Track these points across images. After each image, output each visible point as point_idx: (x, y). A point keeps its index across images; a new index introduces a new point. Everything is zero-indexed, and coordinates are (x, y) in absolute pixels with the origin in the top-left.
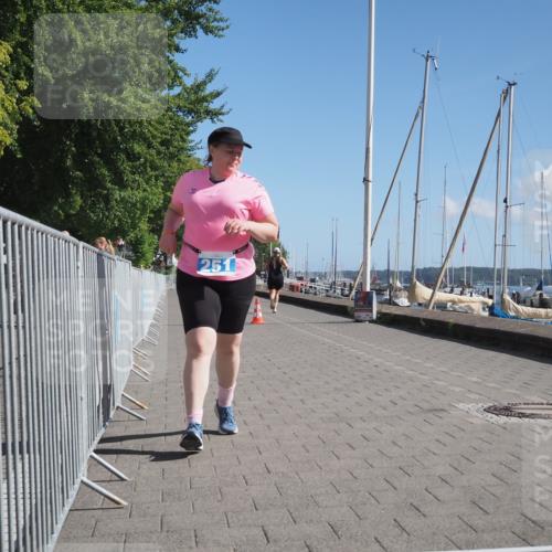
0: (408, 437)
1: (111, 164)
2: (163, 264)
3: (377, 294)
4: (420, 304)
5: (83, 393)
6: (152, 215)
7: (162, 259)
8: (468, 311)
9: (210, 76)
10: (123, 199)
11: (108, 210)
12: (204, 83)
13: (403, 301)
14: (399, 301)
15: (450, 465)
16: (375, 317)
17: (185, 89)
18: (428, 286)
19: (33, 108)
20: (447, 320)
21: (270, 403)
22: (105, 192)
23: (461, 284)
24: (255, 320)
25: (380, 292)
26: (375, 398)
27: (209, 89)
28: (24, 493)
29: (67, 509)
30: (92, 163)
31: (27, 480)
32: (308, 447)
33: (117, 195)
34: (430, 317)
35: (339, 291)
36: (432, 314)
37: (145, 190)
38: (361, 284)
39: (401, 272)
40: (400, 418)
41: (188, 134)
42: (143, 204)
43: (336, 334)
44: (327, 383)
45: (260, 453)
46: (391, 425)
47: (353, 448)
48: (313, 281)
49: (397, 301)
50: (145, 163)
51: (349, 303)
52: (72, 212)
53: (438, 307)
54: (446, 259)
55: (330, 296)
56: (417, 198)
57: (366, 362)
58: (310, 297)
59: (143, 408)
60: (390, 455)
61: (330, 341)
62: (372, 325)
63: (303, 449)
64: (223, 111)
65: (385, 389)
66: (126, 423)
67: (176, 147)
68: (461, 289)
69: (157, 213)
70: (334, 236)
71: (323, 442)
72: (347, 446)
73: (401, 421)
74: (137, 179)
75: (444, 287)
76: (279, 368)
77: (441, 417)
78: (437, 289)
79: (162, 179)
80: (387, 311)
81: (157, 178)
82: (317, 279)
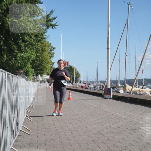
0: (124, 139)
1: (17, 44)
2: (36, 79)
3: (112, 89)
4: (128, 92)
5: (8, 125)
6: (32, 62)
7: (36, 77)
8: (145, 94)
9: (52, 12)
10: (22, 57)
11: (16, 60)
12: (50, 15)
13: (122, 91)
15: (139, 149)
16: (112, 97)
18: (130, 86)
20: (137, 98)
21: (75, 128)
22: (15, 54)
23: (142, 85)
24: (69, 98)
25: (113, 88)
26: (112, 126)
30: (10, 44)
32: (88, 144)
33: (19, 55)
34: (131, 97)
35: (99, 88)
36: (132, 95)
37: (29, 53)
38: (107, 85)
39: (120, 81)
40: (121, 133)
41: (44, 33)
42: (28, 58)
43: (98, 103)
44: (95, 121)
45: (71, 146)
46: (118, 135)
47: (105, 144)
48: (89, 84)
49: (119, 91)
50: (29, 43)
51: (102, 92)
52: (3, 61)
53: (134, 93)
54: (137, 76)
55: (96, 90)
56: (126, 54)
57: (108, 113)
58: (88, 90)
59: (29, 130)
60: (117, 146)
61: (96, 106)
62: (110, 100)
63: (86, 144)
64: (57, 24)
65: (116, 123)
66: (23, 136)
67: (40, 37)
68: (142, 87)
69: (34, 61)
70: (97, 68)
71: (94, 142)
72: (102, 143)
73: (121, 134)
74: (26, 49)
75: (136, 86)
76: (78, 116)
77: (136, 132)
78: (133, 86)
79: (35, 49)
80: (116, 95)
81: (33, 49)
82: (91, 84)
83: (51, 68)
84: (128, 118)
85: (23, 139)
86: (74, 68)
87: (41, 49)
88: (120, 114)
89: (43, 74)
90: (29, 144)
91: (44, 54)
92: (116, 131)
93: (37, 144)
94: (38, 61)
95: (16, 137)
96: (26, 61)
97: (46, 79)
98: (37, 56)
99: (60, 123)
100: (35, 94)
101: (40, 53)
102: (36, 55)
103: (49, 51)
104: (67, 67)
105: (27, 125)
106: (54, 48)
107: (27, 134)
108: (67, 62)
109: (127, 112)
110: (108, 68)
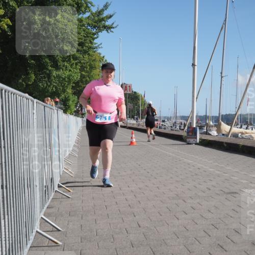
0: (216, 208)
2: (80, 111)
3: (199, 129)
4: (223, 135)
5: (37, 183)
6: (74, 85)
7: (80, 109)
8: (250, 138)
9: (106, 6)
10: (58, 77)
11: (49, 82)
12: (103, 10)
13: (214, 133)
16: (198, 141)
17: (92, 14)
18: (229, 125)
19: (7, 25)
20: (238, 143)
21: (140, 189)
22: (48, 72)
23: (246, 123)
24: (132, 143)
25: (201, 128)
26: (197, 186)
27: (106, 14)
28: (5, 238)
29: (29, 246)
30: (40, 56)
31: (7, 230)
32: (161, 213)
33: (55, 73)
34: (229, 142)
35: (178, 127)
36: (230, 140)
37: (70, 71)
38: (191, 123)
39: (213, 117)
40: (212, 198)
41: (94, 39)
42: (69, 78)
43: (177, 151)
44: (172, 178)
45: (135, 216)
46: (207, 201)
47: (187, 214)
48: (164, 121)
49: (210, 133)
50: (70, 56)
51: (184, 134)
52: (29, 83)
53: (233, 136)
54: (238, 109)
55: (173, 130)
57: (193, 166)
58: (162, 131)
59: (70, 191)
60: (207, 218)
61: (174, 155)
62: (196, 146)
63: (158, 214)
64: (114, 26)
65: (204, 182)
66: (60, 200)
67: (87, 47)
68: (246, 126)
69: (77, 83)
70: (175, 96)
71: (170, 210)
72: (183, 212)
74: (66, 64)
75: (237, 125)
76: (145, 170)
77: (235, 197)
78: (233, 126)
79: (79, 64)
80: (205, 138)
81: (76, 64)
82: (166, 120)
84: (224, 174)
85: (60, 204)
86: (139, 96)
87: (89, 65)
88: (211, 168)
90: (70, 212)
91: (92, 73)
92: (204, 195)
93: (81, 213)
94: (84, 84)
95: (49, 200)
96: (65, 84)
98: (82, 76)
100: (78, 136)
101: (87, 72)
102: (81, 74)
104: (129, 94)
107: (65, 197)
108: (130, 86)
109: (222, 166)
110: (193, 96)
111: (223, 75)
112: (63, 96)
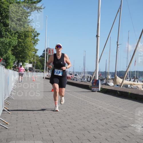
0: (111, 137)
2: (17, 67)
3: (101, 81)
4: (118, 85)
6: (13, 48)
7: (17, 65)
8: (137, 88)
13: (111, 84)
14: (110, 84)
16: (100, 90)
20: (128, 92)
21: (58, 123)
23: (134, 78)
25: (102, 80)
26: (99, 122)
32: (72, 141)
34: (121, 90)
35: (86, 80)
36: (122, 89)
37: (10, 38)
38: (95, 77)
39: (110, 73)
42: (9, 44)
43: (84, 96)
44: (80, 115)
47: (90, 141)
48: (76, 75)
51: (90, 84)
53: (125, 86)
54: (128, 67)
55: (82, 81)
56: (117, 43)
57: (96, 107)
58: (75, 82)
59: (7, 124)
61: (82, 99)
62: (98, 93)
63: (70, 141)
65: (103, 118)
66: (1, 130)
68: (134, 80)
69: (15, 47)
71: (78, 139)
72: (87, 140)
73: (109, 131)
74: (7, 34)
75: (127, 79)
76: (62, 109)
77: (125, 130)
78: (124, 79)
79: (17, 34)
80: (105, 88)
81: (15, 34)
82: (78, 74)
83: (34, 56)
84: (117, 113)
88: (108, 109)
89: (25, 61)
90: (7, 139)
91: (26, 40)
92: (103, 128)
94: (20, 48)
96: (6, 48)
97: (28, 68)
98: (19, 42)
99: (41, 117)
100: (15, 84)
101: (22, 39)
102: (18, 40)
103: (32, 37)
105: (5, 118)
106: (38, 34)
107: (4, 128)
108: (52, 50)
109: (116, 107)
110: (97, 58)
111: (118, 44)
112: (5, 56)
